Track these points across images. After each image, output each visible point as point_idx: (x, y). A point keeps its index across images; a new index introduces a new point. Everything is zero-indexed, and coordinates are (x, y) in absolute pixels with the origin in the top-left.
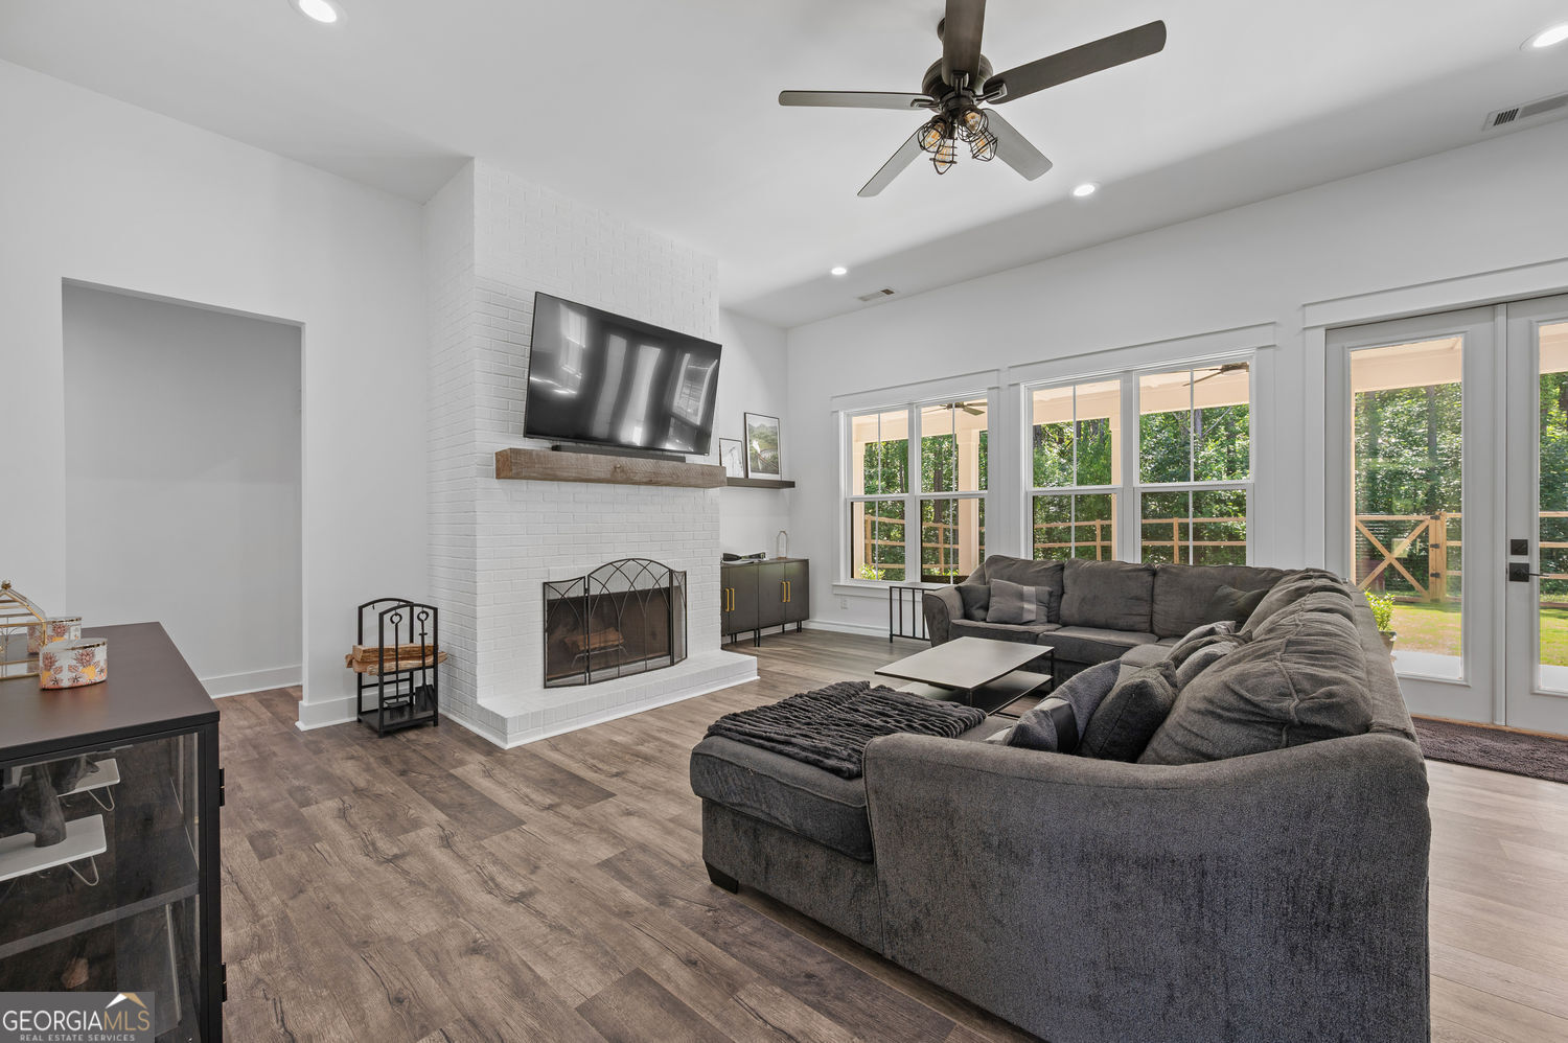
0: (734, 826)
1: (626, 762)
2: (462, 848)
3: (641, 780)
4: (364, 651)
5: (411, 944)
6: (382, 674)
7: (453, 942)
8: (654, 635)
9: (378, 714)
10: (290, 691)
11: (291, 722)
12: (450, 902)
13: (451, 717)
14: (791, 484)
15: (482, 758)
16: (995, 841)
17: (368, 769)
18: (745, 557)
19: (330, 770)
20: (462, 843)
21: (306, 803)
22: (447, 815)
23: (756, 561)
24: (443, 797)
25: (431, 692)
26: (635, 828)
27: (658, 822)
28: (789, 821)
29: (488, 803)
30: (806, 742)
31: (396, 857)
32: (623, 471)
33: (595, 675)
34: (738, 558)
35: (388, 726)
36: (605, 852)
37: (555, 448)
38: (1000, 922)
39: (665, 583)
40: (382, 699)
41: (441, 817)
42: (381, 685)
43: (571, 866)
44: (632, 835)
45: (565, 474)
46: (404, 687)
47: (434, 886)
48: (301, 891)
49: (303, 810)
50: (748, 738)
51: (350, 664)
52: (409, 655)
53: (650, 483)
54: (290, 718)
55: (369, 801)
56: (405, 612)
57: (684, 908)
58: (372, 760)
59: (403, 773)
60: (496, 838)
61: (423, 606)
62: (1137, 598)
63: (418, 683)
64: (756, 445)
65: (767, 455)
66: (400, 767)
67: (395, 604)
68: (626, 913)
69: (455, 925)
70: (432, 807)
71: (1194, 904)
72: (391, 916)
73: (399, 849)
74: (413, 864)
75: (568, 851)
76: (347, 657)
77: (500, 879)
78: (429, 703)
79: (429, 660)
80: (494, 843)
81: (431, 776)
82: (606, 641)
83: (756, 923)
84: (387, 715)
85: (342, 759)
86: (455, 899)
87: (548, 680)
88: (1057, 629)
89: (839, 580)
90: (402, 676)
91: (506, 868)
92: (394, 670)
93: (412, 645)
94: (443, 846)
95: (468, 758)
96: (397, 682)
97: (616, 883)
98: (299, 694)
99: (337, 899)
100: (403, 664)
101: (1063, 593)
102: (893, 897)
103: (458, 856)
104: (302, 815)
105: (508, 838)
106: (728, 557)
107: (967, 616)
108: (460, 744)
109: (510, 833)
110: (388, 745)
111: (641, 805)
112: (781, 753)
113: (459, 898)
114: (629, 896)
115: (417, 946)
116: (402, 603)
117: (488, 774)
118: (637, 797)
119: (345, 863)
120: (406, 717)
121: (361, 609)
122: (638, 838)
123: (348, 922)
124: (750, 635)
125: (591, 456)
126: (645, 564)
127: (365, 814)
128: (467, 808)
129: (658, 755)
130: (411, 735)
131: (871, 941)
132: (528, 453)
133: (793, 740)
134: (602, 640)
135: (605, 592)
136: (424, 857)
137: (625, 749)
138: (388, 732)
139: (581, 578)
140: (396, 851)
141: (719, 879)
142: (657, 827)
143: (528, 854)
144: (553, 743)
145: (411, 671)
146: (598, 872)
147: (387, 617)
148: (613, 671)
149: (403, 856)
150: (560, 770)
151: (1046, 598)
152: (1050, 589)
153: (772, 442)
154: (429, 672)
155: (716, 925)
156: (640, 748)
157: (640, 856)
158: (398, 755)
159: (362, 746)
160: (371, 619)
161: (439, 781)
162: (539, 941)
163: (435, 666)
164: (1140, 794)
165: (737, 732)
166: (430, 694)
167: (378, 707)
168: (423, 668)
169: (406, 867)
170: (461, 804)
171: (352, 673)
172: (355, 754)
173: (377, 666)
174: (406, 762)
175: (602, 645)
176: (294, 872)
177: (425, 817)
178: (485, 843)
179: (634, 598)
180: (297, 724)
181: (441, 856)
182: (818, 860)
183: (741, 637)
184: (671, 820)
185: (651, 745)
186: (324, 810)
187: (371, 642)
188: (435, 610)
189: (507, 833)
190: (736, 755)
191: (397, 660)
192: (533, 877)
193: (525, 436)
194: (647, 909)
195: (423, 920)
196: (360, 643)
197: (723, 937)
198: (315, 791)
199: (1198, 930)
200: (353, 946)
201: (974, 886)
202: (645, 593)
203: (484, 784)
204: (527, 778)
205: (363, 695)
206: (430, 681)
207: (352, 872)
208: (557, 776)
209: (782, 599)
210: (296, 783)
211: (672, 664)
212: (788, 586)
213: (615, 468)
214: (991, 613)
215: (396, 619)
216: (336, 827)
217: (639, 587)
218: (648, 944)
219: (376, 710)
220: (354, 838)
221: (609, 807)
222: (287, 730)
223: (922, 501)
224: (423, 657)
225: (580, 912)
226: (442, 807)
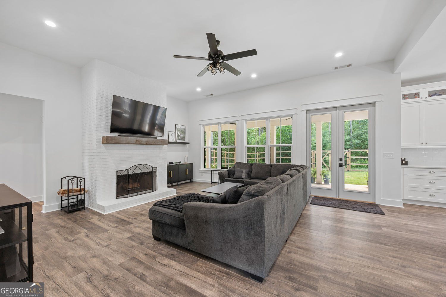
0: (158, 225)
1: (137, 216)
2: (92, 237)
3: (141, 220)
4: (63, 190)
5: (78, 257)
6: (68, 196)
7: (89, 256)
8: (148, 184)
9: (67, 208)
10: (39, 203)
11: (40, 211)
12: (88, 248)
13: (89, 207)
14: (188, 143)
15: (98, 217)
16: (205, 221)
17: (65, 221)
18: (175, 163)
19: (53, 222)
20: (91, 236)
21: (47, 230)
22: (88, 230)
23: (178, 164)
24: (87, 226)
25: (83, 201)
26: (138, 230)
27: (143, 228)
28: (169, 223)
29: (99, 227)
30: (174, 206)
31: (73, 240)
32: (138, 141)
33: (130, 195)
34: (173, 163)
35: (70, 210)
36: (129, 235)
37: (119, 136)
38: (206, 237)
39: (151, 170)
40: (68, 203)
41: (86, 231)
42: (68, 199)
43: (120, 239)
44: (136, 231)
45: (122, 142)
46: (75, 200)
47: (84, 245)
48: (47, 249)
49: (46, 232)
50: (162, 206)
51: (59, 194)
52: (77, 191)
53: (146, 144)
54: (40, 210)
55: (66, 229)
56: (75, 180)
57: (147, 245)
58: (66, 219)
59: (75, 222)
60: (101, 234)
61: (81, 178)
62: (267, 172)
63: (79, 198)
64: (179, 133)
65: (182, 136)
66: (74, 220)
67: (72, 177)
68: (133, 247)
69: (89, 253)
70: (83, 229)
71: (234, 228)
72: (72, 252)
73: (74, 238)
74: (78, 241)
75: (120, 236)
76: (58, 192)
77: (101, 243)
78: (82, 203)
79: (83, 192)
80: (100, 235)
81: (83, 222)
82: (134, 186)
83: (163, 246)
84: (70, 208)
85: (57, 219)
86: (89, 247)
87: (117, 197)
88: (250, 180)
89: (201, 168)
90: (75, 197)
91: (103, 240)
92: (72, 195)
93: (77, 188)
94: (87, 237)
95: (94, 217)
96: (73, 199)
97: (131, 241)
98: (43, 204)
99: (58, 250)
100: (75, 194)
101: (252, 171)
102: (189, 235)
103: (91, 239)
104: (46, 233)
105: (104, 234)
106: (170, 163)
107: (229, 177)
108: (91, 214)
109: (105, 233)
110: (71, 215)
111: (140, 225)
112: (168, 208)
113: (91, 247)
114: (133, 243)
115: (79, 257)
116: (74, 177)
117: (99, 220)
118: (139, 223)
119: (59, 242)
120: (76, 208)
121: (62, 179)
122: (137, 232)
123: (61, 254)
124: (176, 184)
125: (129, 137)
126: (145, 166)
127: (64, 232)
128: (94, 229)
129: (146, 214)
130: (77, 212)
131: (185, 246)
132: (112, 137)
133: (172, 205)
134: (133, 186)
135: (133, 173)
136: (81, 239)
137: (138, 213)
138: (70, 212)
139: (127, 170)
140: (73, 239)
141: (156, 238)
142: (143, 229)
143: (109, 237)
144: (118, 213)
145: (77, 195)
146: (127, 240)
147: (70, 181)
148: (136, 194)
149: (75, 240)
150: (119, 219)
151: (248, 172)
152: (249, 170)
153: (183, 132)
154: (83, 196)
155: (153, 247)
156: (142, 212)
157: (138, 236)
158: (74, 217)
159: (62, 216)
160: (65, 182)
161: (85, 223)
162: (110, 254)
163: (84, 194)
164: (227, 209)
165: (160, 204)
166: (83, 202)
167: (67, 205)
168: (81, 194)
169: (76, 242)
170: (92, 228)
171: (59, 196)
172: (61, 218)
173: (67, 194)
174: (76, 219)
175: (133, 187)
176: (45, 245)
177: (82, 231)
178: (97, 236)
179: (142, 175)
180: (42, 211)
181: (86, 239)
182: (175, 230)
183: (174, 184)
184: (146, 228)
185: (145, 212)
186: (53, 232)
187: (65, 188)
188: (84, 179)
189: (104, 233)
190: (158, 209)
191: (73, 192)
192: (110, 242)
193: (110, 132)
194: (137, 246)
195: (81, 252)
196: (62, 188)
197: (154, 249)
198: (49, 227)
199: (235, 233)
200: (63, 259)
201: (202, 231)
202: (145, 173)
203: (99, 223)
204: (110, 221)
205: (62, 203)
206: (83, 198)
207: (61, 244)
208: (118, 220)
209: (185, 174)
210: (43, 226)
211: (153, 191)
212: (187, 170)
213: (136, 140)
214: (235, 177)
215: (73, 181)
216: (56, 235)
217: (143, 171)
218: (137, 252)
219: (67, 207)
220: (61, 237)
221: (131, 226)
222: (39, 213)
223: (221, 148)
224: (81, 192)
225: (121, 247)
226: (86, 229)
